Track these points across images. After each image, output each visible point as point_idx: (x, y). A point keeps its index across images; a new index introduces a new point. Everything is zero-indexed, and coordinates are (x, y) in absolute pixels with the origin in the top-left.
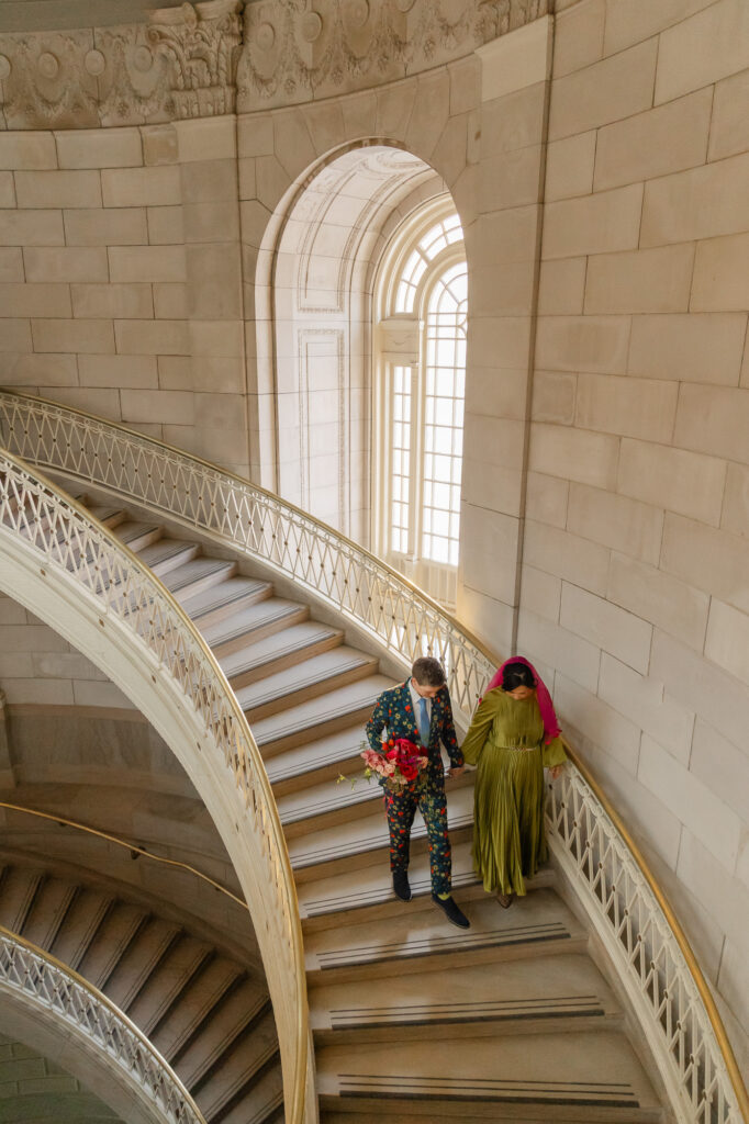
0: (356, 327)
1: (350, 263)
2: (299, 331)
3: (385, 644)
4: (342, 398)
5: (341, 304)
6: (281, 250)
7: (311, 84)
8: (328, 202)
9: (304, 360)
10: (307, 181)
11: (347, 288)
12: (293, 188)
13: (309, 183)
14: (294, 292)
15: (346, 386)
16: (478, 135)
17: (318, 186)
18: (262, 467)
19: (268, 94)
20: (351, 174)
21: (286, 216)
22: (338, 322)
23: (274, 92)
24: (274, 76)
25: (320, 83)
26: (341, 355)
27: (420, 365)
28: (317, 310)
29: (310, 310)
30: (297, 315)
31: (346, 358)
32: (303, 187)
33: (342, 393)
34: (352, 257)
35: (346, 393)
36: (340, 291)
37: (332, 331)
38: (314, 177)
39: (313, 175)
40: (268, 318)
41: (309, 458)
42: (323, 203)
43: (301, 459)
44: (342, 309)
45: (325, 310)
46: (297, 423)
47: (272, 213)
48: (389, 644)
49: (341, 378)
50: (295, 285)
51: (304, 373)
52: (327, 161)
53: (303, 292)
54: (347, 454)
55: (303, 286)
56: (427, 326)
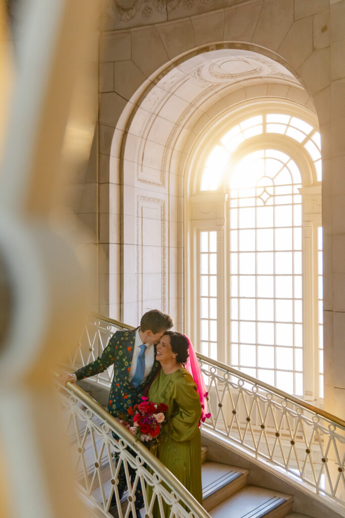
0: (173, 199)
1: (170, 151)
2: (138, 196)
3: (314, 490)
4: (164, 254)
5: (163, 181)
6: (130, 131)
7: (166, 9)
8: (166, 99)
9: (140, 219)
10: (158, 78)
11: (167, 170)
12: (147, 82)
13: (159, 80)
14: (136, 165)
15: (167, 245)
16: (324, 29)
17: (164, 83)
18: (110, 306)
19: (129, 18)
20: (186, 78)
21: (137, 105)
22: (161, 194)
23: (133, 17)
24: (134, 5)
25: (174, 8)
26: (163, 220)
28: (149, 182)
29: (145, 181)
30: (137, 184)
31: (167, 223)
32: (153, 83)
33: (164, 249)
34: (172, 146)
35: (167, 249)
36: (163, 171)
37: (159, 200)
38: (164, 76)
39: (163, 74)
40: (118, 183)
41: (142, 301)
42: (163, 98)
43: (138, 301)
44: (163, 184)
45: (154, 183)
46: (136, 271)
47: (128, 101)
48: (318, 489)
49: (163, 237)
50: (136, 161)
51: (140, 231)
52: (176, 64)
53: (140, 167)
54: (167, 300)
55: (140, 163)
56: (229, 199)
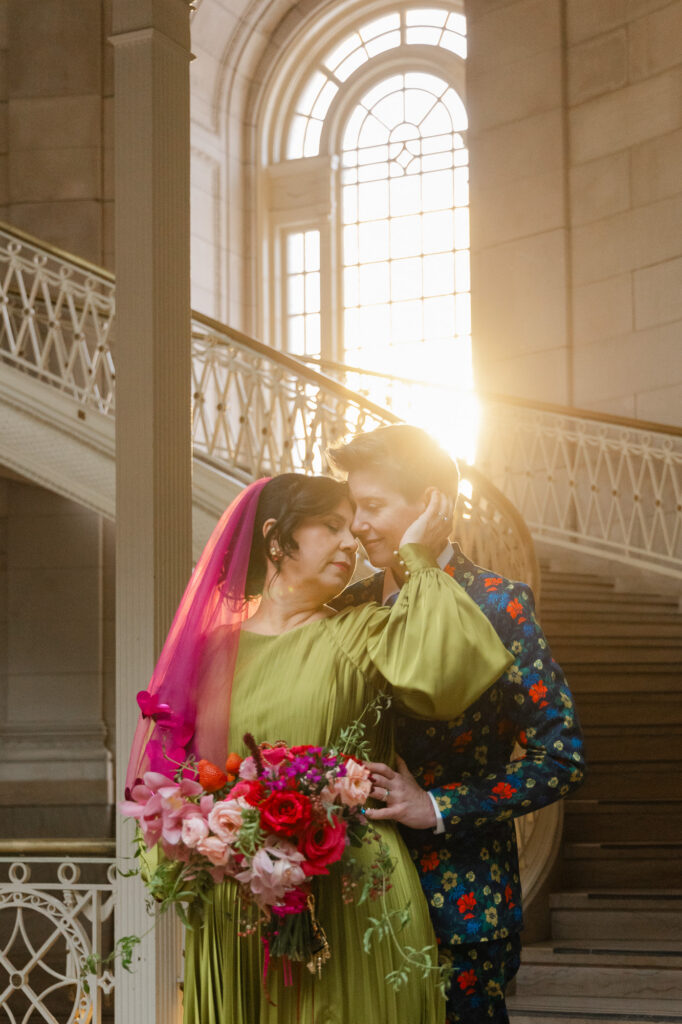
11: (225, 106)
15: (223, 243)
22: (214, 148)
26: (216, 197)
27: (332, 217)
33: (219, 252)
34: (232, 64)
35: (223, 254)
36: (217, 107)
37: (207, 158)
44: (218, 133)
49: (218, 229)
56: (341, 169)
